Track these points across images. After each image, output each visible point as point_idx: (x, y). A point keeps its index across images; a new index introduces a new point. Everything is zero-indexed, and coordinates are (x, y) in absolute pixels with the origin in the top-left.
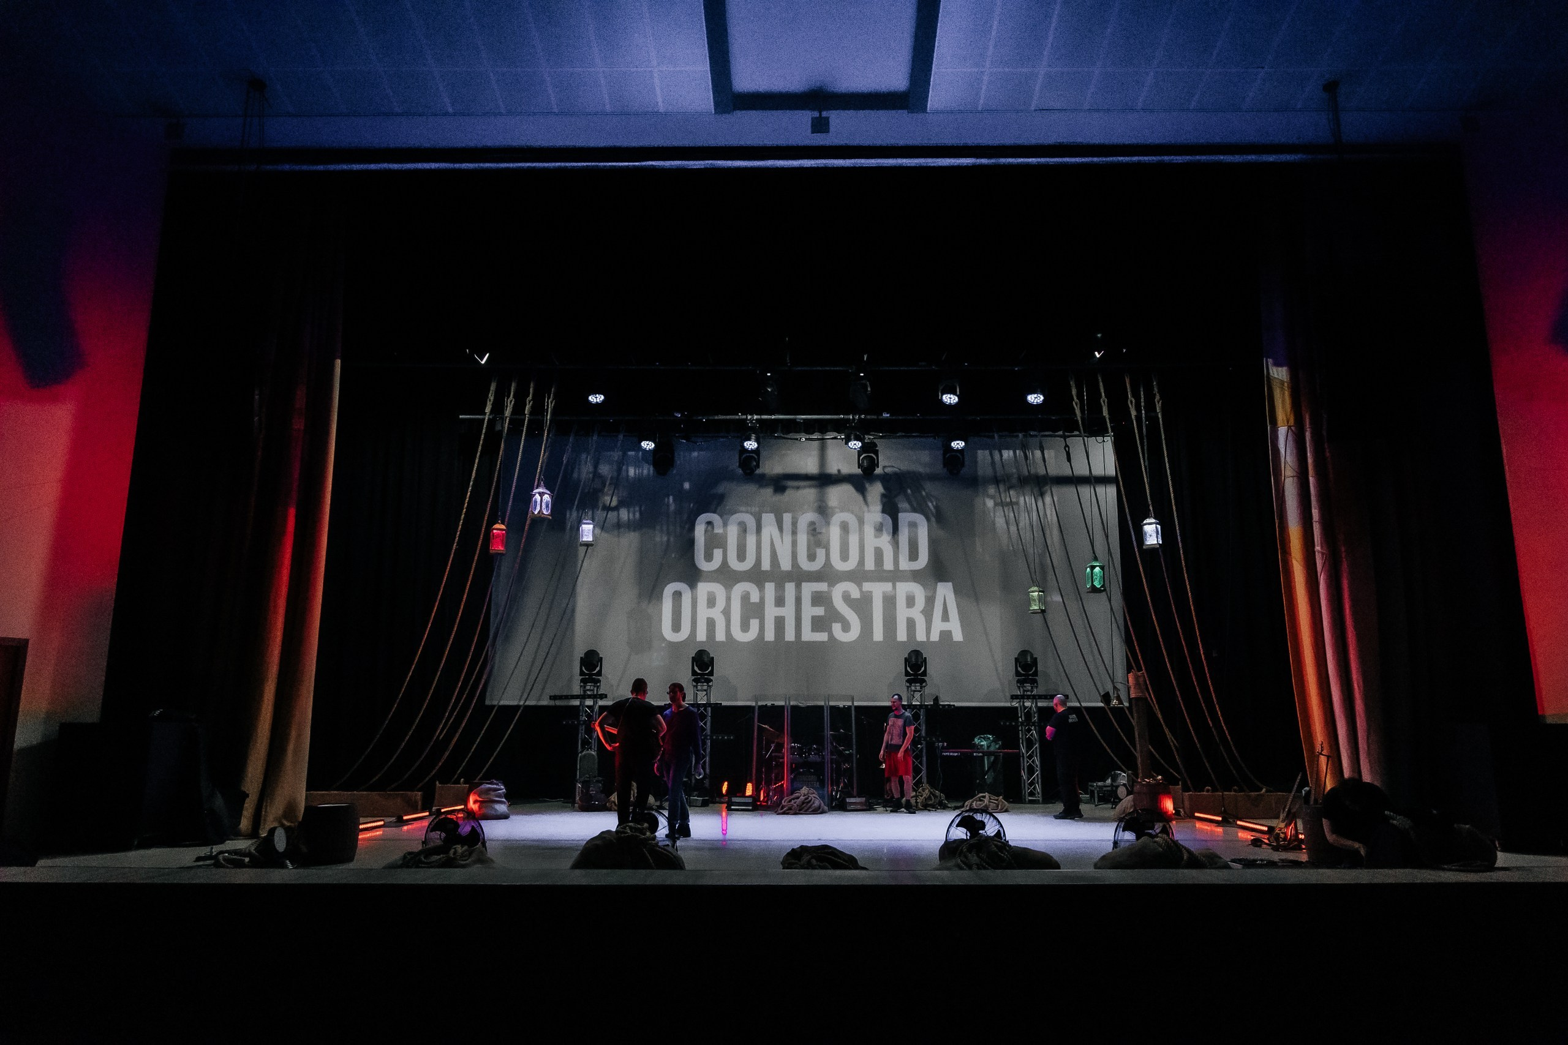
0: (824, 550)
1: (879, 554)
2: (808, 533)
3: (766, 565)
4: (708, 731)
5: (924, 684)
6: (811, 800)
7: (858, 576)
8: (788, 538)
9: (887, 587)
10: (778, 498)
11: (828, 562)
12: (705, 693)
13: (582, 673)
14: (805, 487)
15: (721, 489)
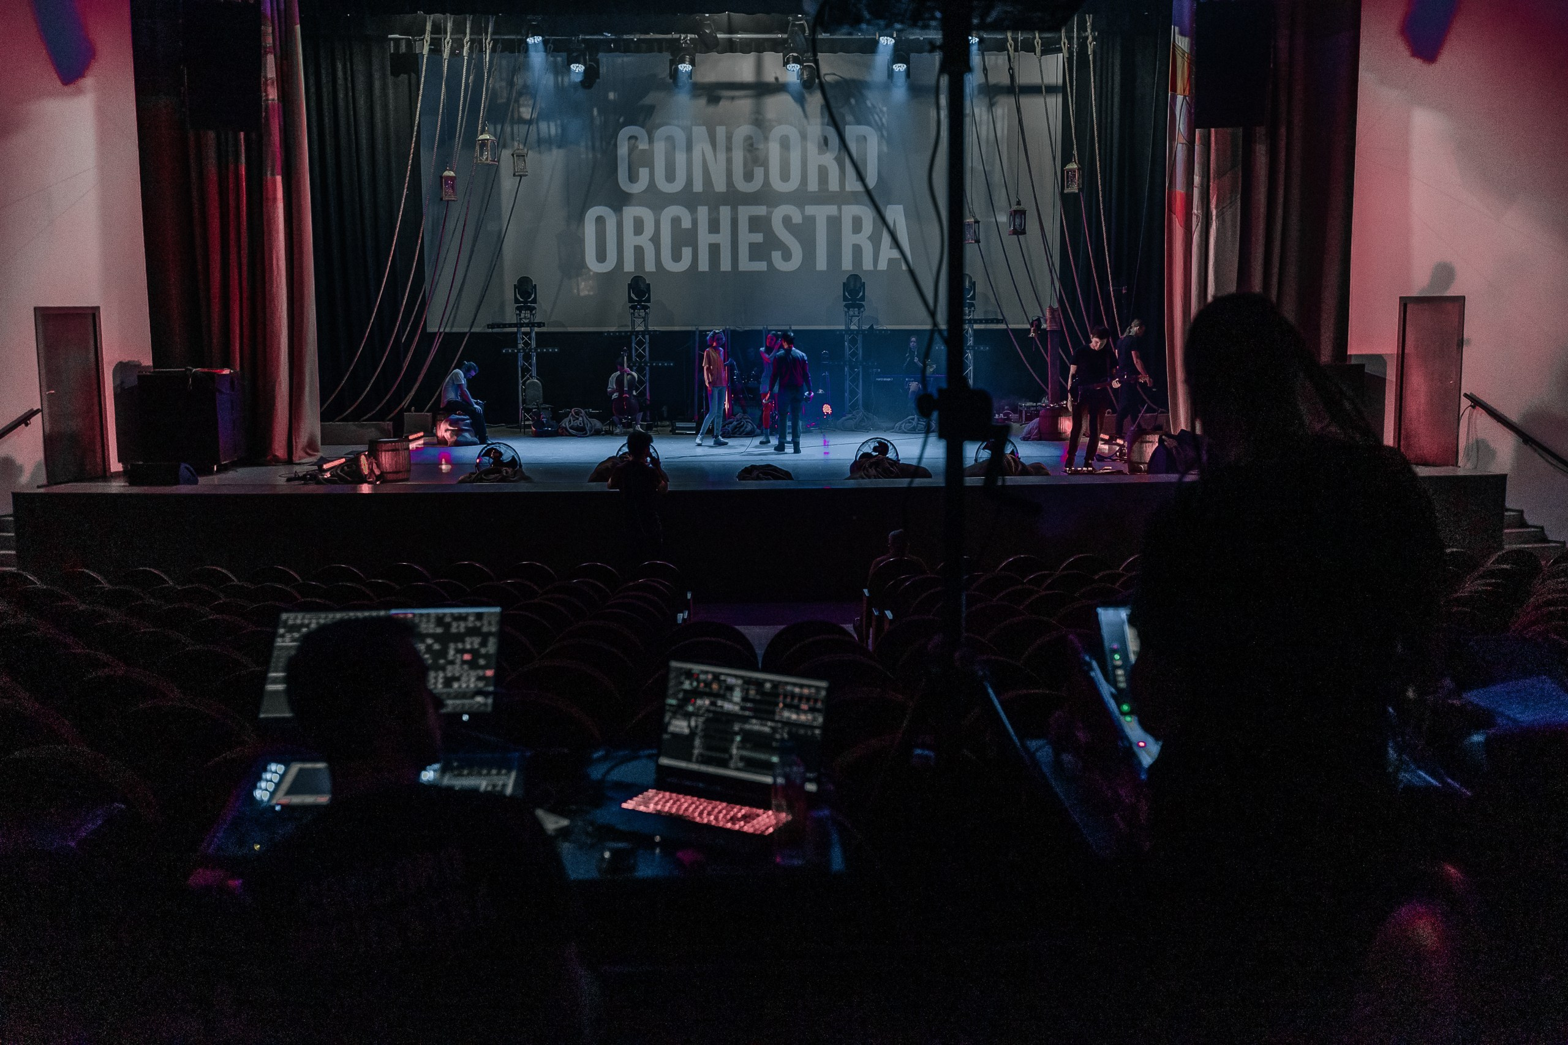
0: (762, 169)
1: (823, 172)
2: (744, 149)
3: (698, 187)
4: (647, 358)
5: (862, 309)
6: (744, 424)
7: (800, 198)
8: (722, 156)
9: (832, 210)
10: (711, 109)
11: (767, 182)
12: (643, 320)
13: (517, 301)
14: (740, 97)
15: (648, 100)
